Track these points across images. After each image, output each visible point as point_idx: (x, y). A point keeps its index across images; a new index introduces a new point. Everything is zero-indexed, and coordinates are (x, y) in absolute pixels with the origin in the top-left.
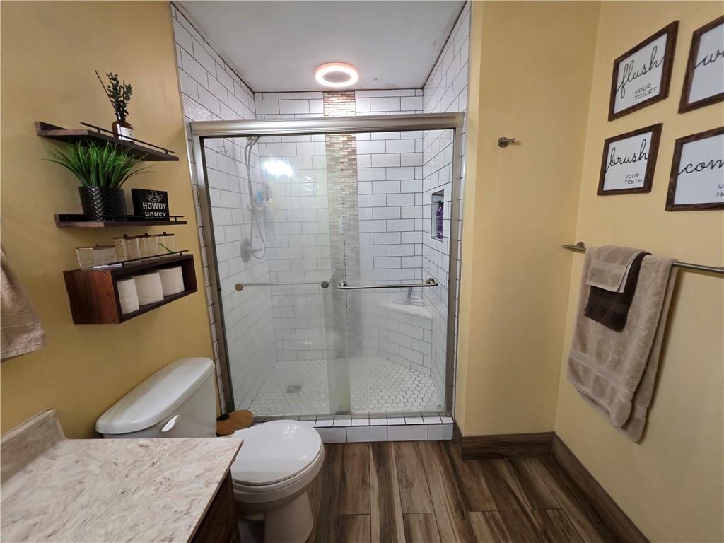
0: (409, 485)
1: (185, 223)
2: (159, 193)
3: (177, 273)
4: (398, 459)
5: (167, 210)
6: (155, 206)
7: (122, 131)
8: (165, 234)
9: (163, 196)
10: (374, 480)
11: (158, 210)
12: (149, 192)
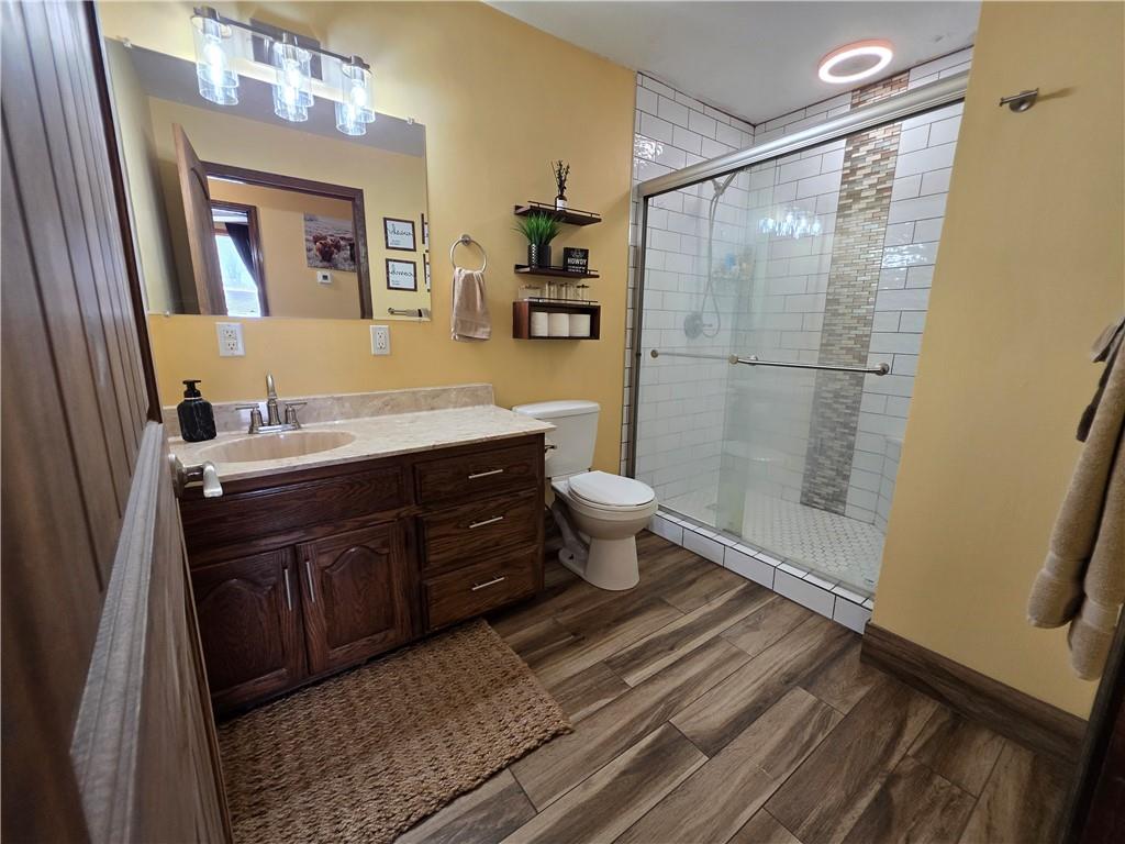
0: (754, 628)
1: (598, 276)
2: (582, 250)
3: (585, 320)
4: (766, 607)
5: (586, 266)
6: (577, 262)
7: (560, 203)
8: (583, 286)
9: (585, 254)
10: (717, 603)
11: (580, 265)
12: (573, 249)
